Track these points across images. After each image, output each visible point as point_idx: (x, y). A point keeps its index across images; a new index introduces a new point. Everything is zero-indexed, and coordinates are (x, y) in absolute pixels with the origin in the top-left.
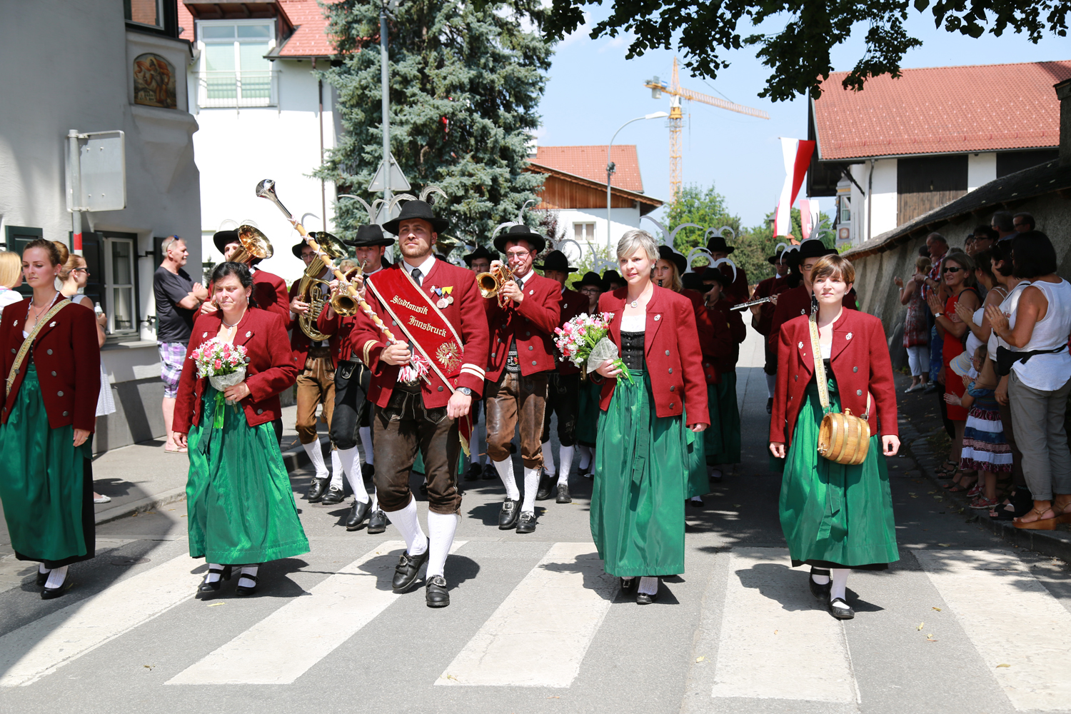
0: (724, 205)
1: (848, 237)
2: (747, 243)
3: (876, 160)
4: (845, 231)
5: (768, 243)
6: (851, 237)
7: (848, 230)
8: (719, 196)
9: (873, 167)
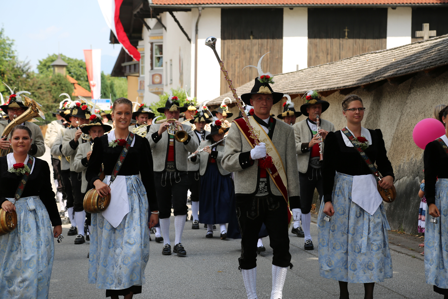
0: (13, 48)
1: (161, 83)
2: (38, 85)
3: (203, 8)
4: (157, 76)
5: (54, 86)
6: (164, 82)
7: (161, 76)
8: (8, 39)
9: (200, 15)
